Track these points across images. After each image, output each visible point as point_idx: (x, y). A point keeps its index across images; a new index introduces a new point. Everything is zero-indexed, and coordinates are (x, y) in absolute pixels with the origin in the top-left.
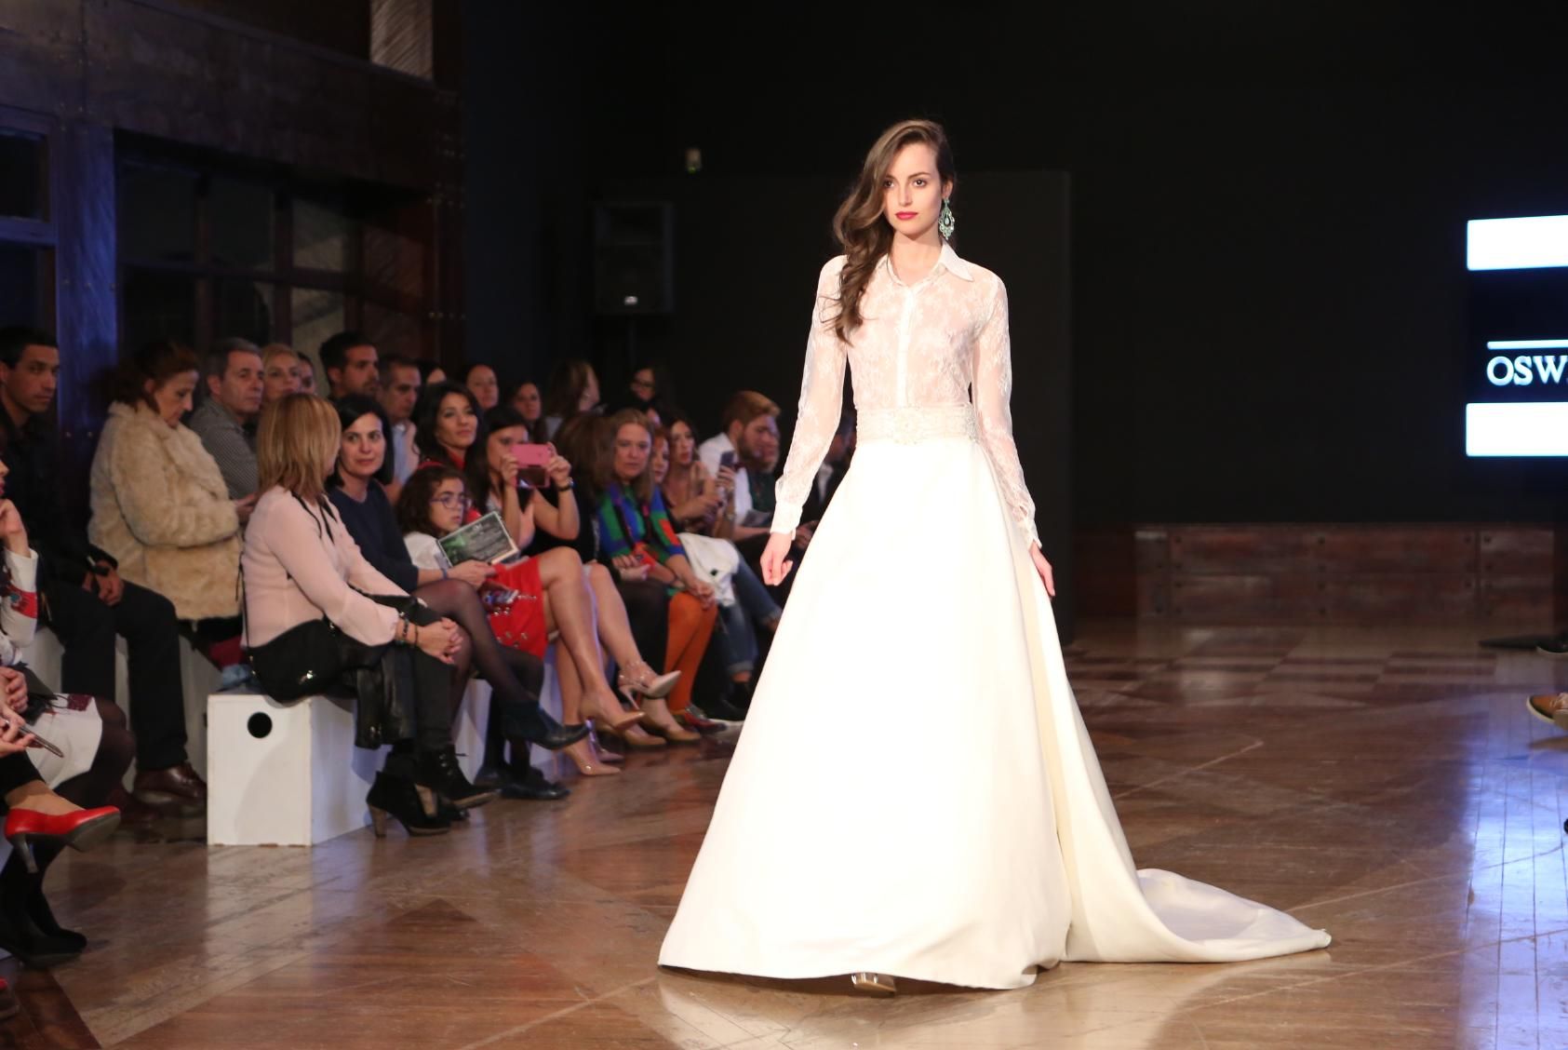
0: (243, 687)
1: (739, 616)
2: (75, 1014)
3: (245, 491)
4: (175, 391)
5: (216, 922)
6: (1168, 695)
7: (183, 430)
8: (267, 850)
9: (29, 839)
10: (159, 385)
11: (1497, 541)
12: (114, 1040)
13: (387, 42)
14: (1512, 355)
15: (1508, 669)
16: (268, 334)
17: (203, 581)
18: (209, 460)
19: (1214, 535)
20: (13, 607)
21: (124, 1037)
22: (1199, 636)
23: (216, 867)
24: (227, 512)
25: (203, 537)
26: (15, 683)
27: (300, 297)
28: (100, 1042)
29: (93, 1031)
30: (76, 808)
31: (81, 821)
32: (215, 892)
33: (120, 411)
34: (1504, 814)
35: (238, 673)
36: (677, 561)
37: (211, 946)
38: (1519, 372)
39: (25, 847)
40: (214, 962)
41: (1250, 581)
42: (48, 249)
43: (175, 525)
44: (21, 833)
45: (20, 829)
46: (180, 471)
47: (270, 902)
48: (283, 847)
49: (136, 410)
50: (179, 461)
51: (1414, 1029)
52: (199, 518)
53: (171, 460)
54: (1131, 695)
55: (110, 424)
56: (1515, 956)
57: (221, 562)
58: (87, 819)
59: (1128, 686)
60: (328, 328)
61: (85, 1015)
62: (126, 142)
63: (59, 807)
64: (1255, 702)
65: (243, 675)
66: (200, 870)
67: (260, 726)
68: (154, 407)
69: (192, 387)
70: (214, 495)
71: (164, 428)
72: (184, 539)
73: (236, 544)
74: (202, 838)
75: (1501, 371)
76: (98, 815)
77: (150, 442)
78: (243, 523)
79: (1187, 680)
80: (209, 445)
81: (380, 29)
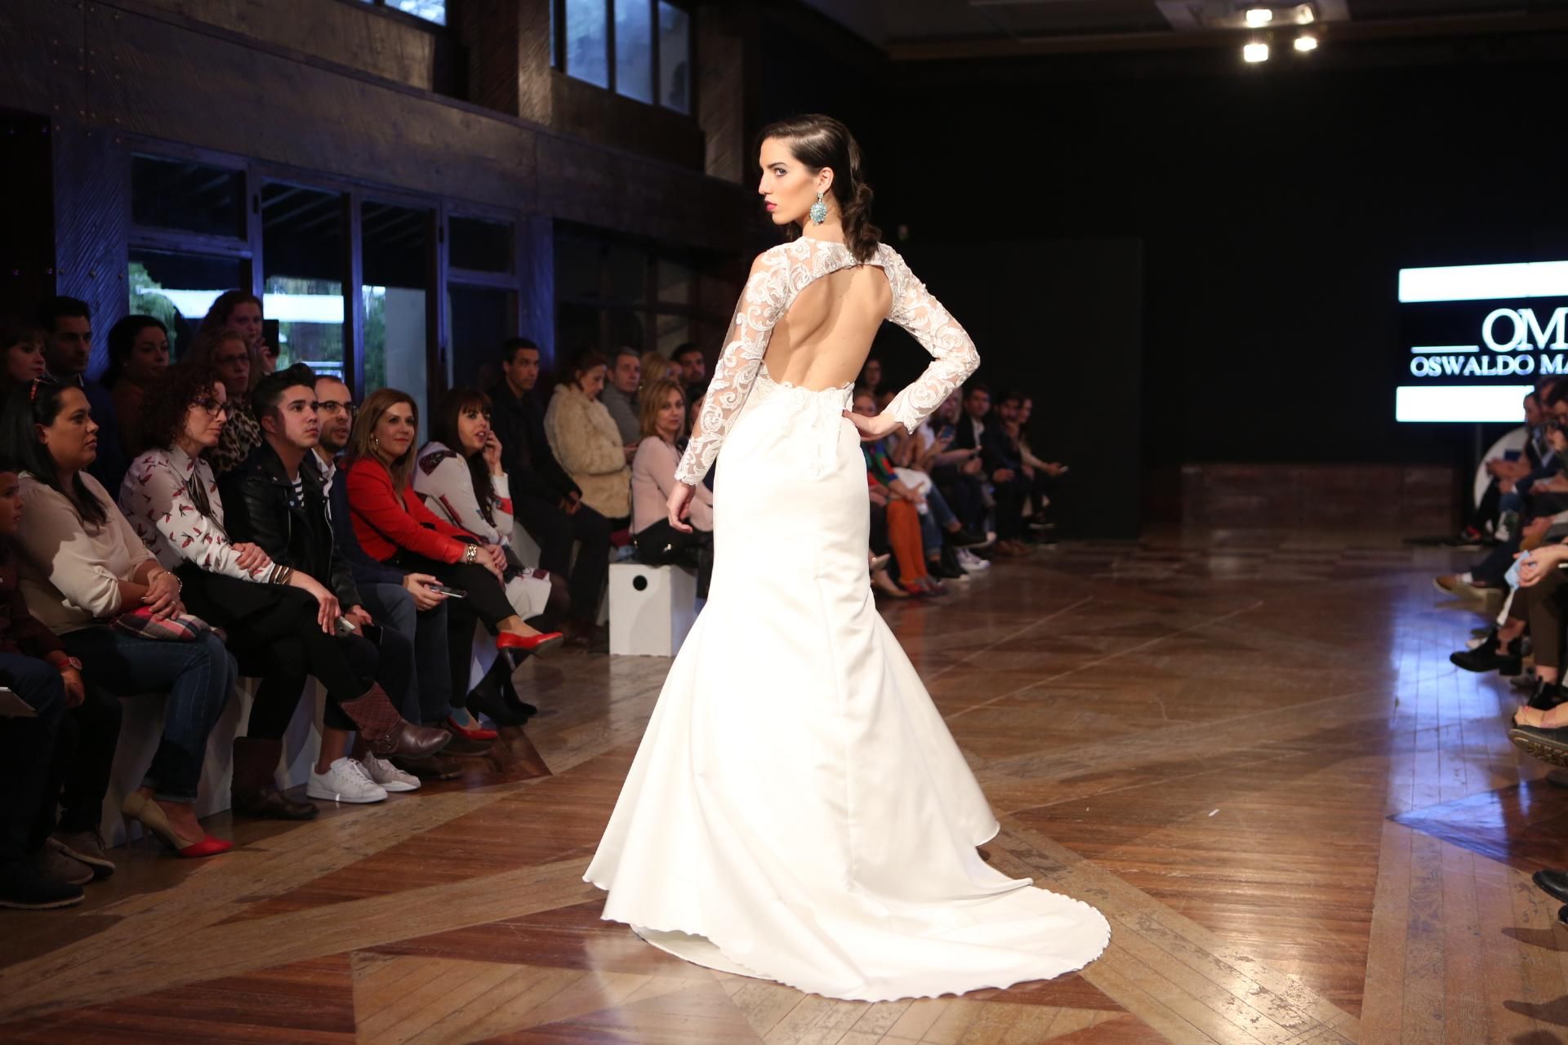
0: (630, 560)
1: (932, 520)
2: (536, 755)
3: (631, 441)
4: (592, 378)
5: (617, 702)
6: (1202, 572)
7: (597, 403)
8: (645, 659)
9: (511, 650)
10: (584, 374)
11: (1416, 475)
12: (560, 770)
13: (715, 161)
14: (1428, 356)
15: (1421, 557)
16: (642, 344)
17: (605, 495)
18: (612, 422)
19: (1232, 471)
20: (498, 508)
21: (565, 768)
22: (1221, 534)
23: (614, 668)
24: (618, 456)
25: (604, 469)
26: (496, 553)
27: (662, 320)
28: (552, 771)
29: (548, 765)
30: (538, 633)
31: (541, 641)
32: (615, 683)
33: (561, 389)
34: (1418, 650)
35: (627, 551)
36: (893, 484)
37: (613, 717)
38: (1432, 367)
39: (509, 656)
40: (614, 726)
41: (1255, 500)
42: (515, 292)
43: (588, 461)
44: (506, 647)
45: (505, 644)
46: (595, 428)
47: (647, 690)
48: (654, 657)
49: (570, 389)
50: (594, 422)
51: (1360, 785)
52: (602, 457)
53: (590, 421)
54: (1178, 571)
55: (555, 397)
56: (1424, 741)
57: (617, 484)
58: (544, 640)
59: (1176, 566)
60: (678, 339)
61: (543, 757)
62: (559, 225)
63: (528, 632)
64: (1258, 576)
65: (630, 552)
66: (606, 669)
67: (640, 583)
68: (581, 388)
69: (603, 375)
70: (614, 444)
71: (587, 402)
72: (593, 469)
73: (626, 473)
74: (607, 651)
75: (1420, 366)
76: (550, 637)
77: (578, 410)
78: (630, 461)
79: (1214, 563)
80: (613, 413)
81: (711, 154)
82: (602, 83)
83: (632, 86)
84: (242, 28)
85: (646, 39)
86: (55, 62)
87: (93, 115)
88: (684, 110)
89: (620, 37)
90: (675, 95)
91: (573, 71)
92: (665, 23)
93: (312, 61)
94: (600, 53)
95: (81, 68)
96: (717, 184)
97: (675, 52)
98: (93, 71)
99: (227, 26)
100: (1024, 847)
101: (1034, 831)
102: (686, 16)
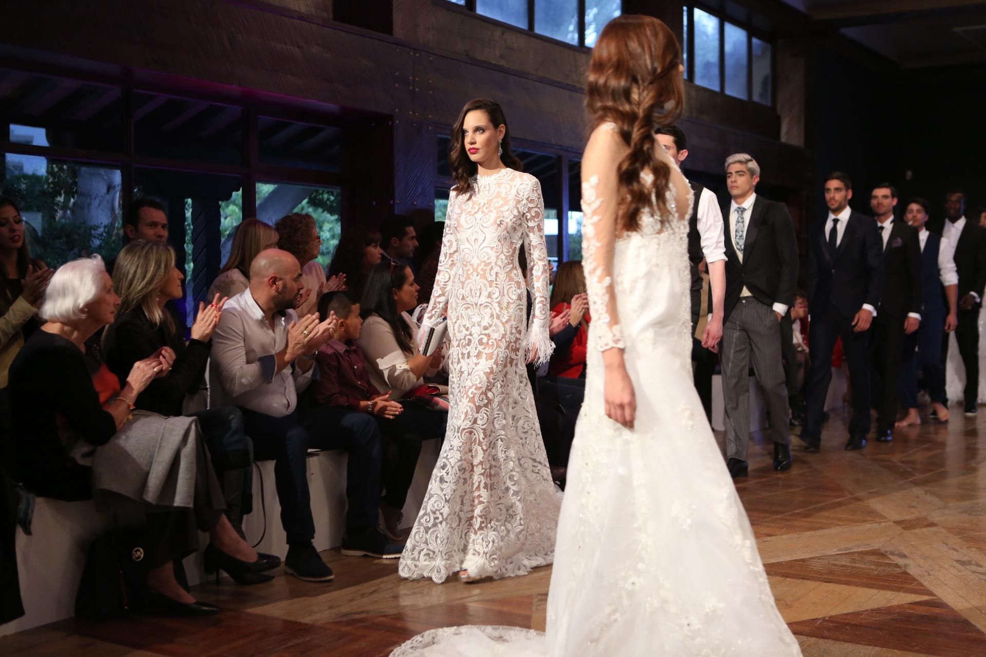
13: (787, 133)
81: (784, 129)
82: (716, 88)
83: (736, 90)
84: (503, 63)
85: (744, 62)
86: (397, 85)
87: (417, 114)
88: (768, 103)
89: (728, 62)
90: (762, 95)
91: (698, 81)
92: (756, 51)
93: (542, 80)
94: (715, 71)
95: (411, 88)
96: (786, 146)
97: (762, 69)
98: (417, 90)
99: (494, 62)
100: (966, 559)
101: (974, 549)
102: (769, 46)
